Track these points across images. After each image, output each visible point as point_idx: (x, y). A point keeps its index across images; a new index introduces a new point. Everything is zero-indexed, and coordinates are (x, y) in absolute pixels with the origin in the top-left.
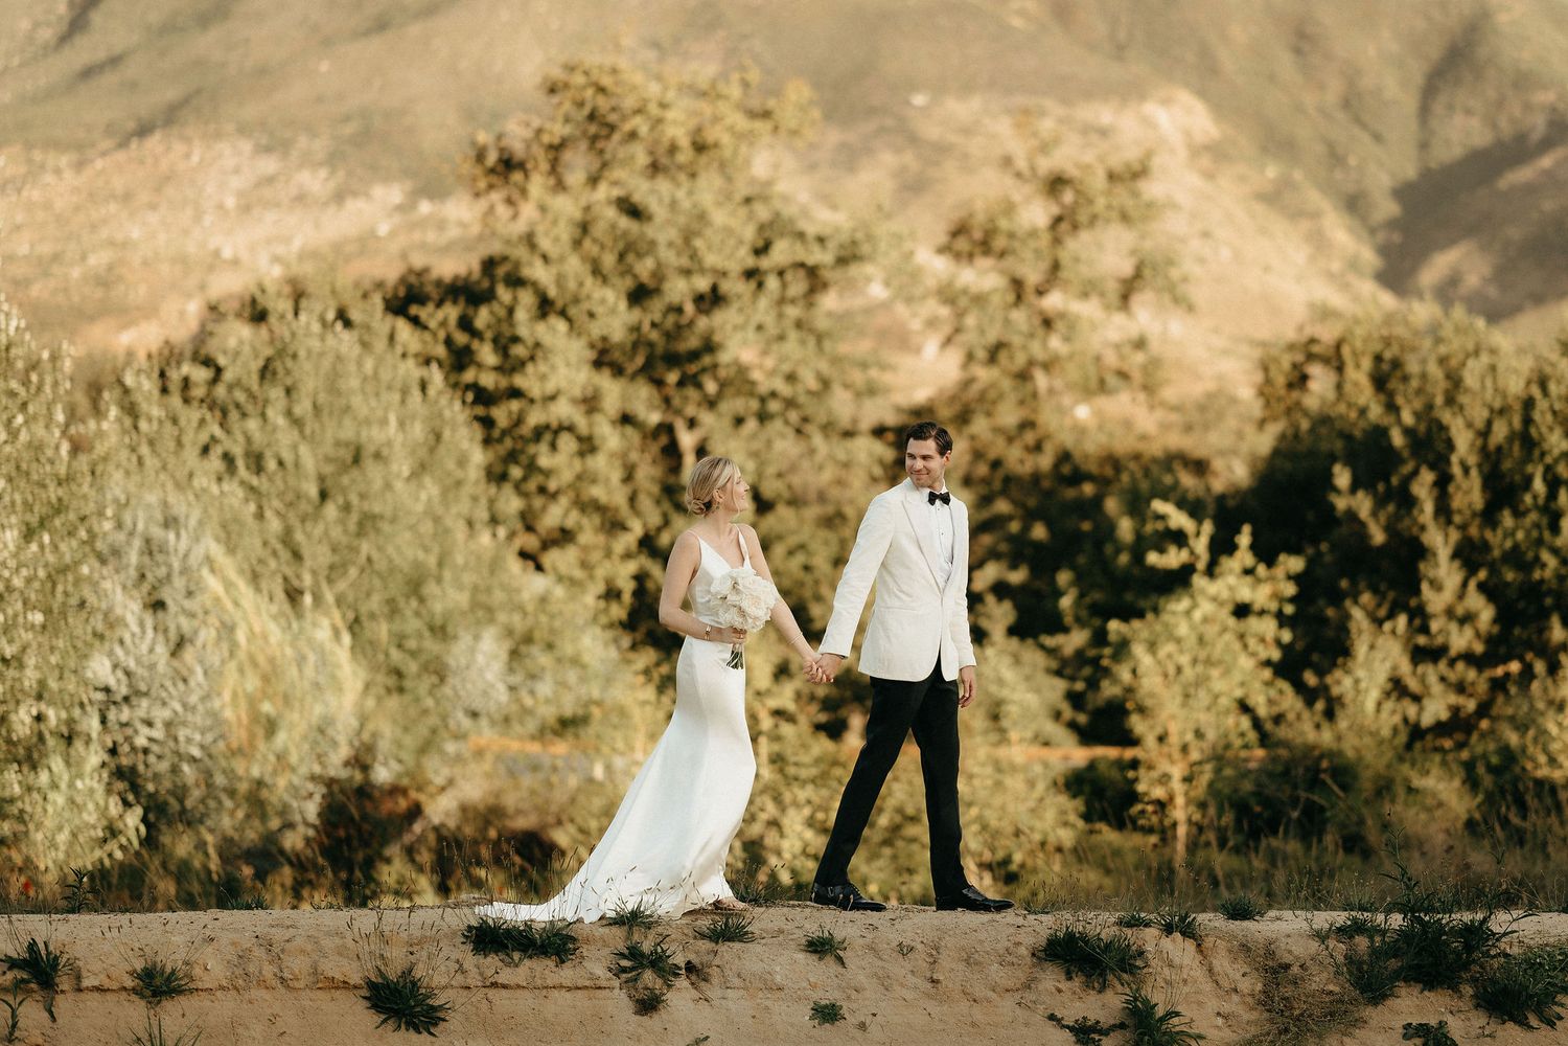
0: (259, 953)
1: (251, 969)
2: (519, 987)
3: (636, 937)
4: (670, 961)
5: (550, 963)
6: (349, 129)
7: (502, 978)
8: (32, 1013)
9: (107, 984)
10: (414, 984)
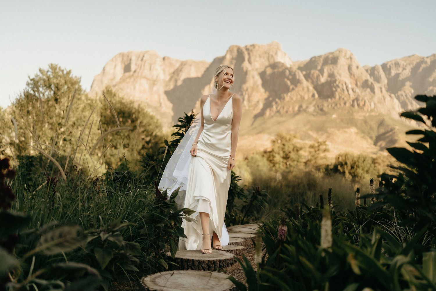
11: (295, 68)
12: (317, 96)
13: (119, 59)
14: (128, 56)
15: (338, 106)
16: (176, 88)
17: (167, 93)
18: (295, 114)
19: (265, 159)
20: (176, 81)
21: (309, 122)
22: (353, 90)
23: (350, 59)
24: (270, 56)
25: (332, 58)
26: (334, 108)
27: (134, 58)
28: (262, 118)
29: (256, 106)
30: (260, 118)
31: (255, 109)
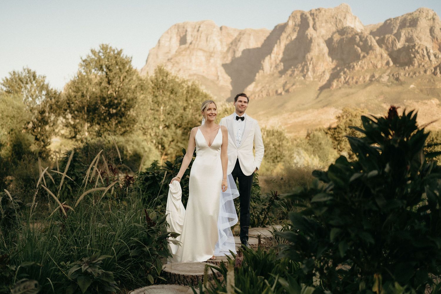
11: (366, 33)
12: (391, 64)
13: (175, 31)
14: (184, 27)
15: (417, 74)
16: (234, 60)
17: (225, 66)
18: (366, 85)
19: (329, 136)
20: (234, 52)
21: (382, 93)
22: (435, 55)
23: (432, 20)
24: (338, 21)
25: (410, 19)
26: (412, 77)
27: (189, 30)
28: (329, 89)
29: (322, 77)
30: (326, 90)
31: (320, 80)
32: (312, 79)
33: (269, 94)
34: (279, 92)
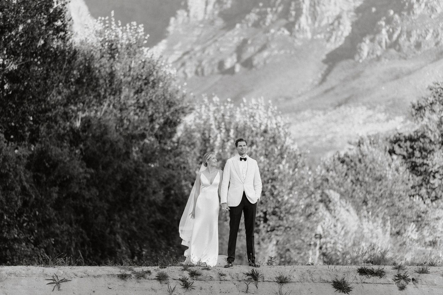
0: (307, 274)
1: (305, 277)
2: (370, 283)
3: (400, 272)
4: (408, 278)
5: (378, 278)
6: (390, 103)
7: (366, 281)
8: (252, 286)
9: (270, 280)
10: (344, 282)
28: (351, 61)
29: (333, 29)
30: (344, 63)
31: (330, 37)
32: (309, 35)
33: (203, 70)
34: (228, 65)
